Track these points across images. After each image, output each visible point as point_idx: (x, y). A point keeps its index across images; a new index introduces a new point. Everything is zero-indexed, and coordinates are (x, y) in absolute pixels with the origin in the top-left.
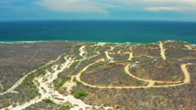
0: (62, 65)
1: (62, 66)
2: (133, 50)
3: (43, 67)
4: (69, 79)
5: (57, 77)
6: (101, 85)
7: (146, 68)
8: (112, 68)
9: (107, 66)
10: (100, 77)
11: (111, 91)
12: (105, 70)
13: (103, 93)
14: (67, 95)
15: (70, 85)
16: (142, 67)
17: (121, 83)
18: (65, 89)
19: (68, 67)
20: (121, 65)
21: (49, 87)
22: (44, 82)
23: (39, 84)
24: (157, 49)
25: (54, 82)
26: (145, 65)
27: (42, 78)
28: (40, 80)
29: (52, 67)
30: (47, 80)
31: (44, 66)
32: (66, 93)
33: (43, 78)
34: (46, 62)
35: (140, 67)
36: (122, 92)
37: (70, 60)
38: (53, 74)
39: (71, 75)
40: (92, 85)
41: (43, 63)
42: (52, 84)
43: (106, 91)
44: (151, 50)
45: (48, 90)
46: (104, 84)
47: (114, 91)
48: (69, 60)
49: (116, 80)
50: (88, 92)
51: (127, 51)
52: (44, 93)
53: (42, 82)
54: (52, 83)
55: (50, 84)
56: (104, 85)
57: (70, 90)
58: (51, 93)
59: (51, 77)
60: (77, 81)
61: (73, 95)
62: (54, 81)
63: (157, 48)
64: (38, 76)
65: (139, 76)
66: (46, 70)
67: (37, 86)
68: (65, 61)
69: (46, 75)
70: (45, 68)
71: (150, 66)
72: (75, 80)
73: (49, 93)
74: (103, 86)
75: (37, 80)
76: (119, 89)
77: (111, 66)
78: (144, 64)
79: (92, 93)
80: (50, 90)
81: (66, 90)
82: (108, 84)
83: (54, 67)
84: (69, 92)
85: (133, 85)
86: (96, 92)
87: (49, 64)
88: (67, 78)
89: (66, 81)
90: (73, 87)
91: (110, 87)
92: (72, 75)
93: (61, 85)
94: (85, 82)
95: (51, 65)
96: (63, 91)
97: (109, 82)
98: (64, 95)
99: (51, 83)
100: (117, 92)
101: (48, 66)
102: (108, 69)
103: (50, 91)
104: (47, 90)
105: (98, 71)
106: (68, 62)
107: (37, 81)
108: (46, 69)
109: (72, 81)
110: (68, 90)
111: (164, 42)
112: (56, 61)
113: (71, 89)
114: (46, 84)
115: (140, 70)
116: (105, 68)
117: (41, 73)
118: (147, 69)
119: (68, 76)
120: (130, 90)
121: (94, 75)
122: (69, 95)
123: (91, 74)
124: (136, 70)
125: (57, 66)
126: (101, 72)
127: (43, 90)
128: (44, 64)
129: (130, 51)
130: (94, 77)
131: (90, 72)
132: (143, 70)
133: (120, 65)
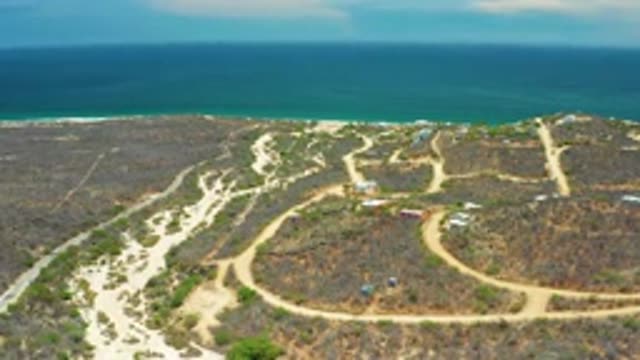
0: (187, 209)
1: (187, 216)
2: (444, 151)
3: (115, 220)
4: (209, 273)
5: (163, 264)
6: (334, 307)
7: (509, 233)
8: (375, 226)
9: (356, 220)
10: (330, 268)
11: (377, 334)
12: (348, 235)
13: (345, 343)
14: (198, 354)
15: (213, 304)
16: (493, 225)
17: (413, 299)
18: (192, 322)
19: (210, 220)
20: (410, 216)
21: (128, 312)
22: (112, 287)
23: (90, 297)
24: (533, 149)
25: (150, 290)
26: (503, 221)
27: (105, 269)
28: (96, 276)
29: (149, 222)
30: (123, 280)
31: (121, 216)
32: (193, 344)
33: (112, 268)
34: (129, 199)
35: (483, 225)
36: (420, 339)
37: (218, 192)
38: (149, 250)
39: (216, 258)
40: (298, 303)
41: (117, 203)
42: (142, 297)
43: (358, 334)
44: (512, 152)
45: (122, 324)
46: (345, 300)
47: (387, 337)
48: (214, 190)
49: (392, 285)
50: (281, 339)
51: (425, 155)
52: (107, 343)
53: (105, 287)
54: (144, 291)
55: (135, 300)
56: (345, 306)
57: (212, 330)
58: (134, 341)
59: (140, 263)
60: (239, 283)
61: (221, 353)
62: (151, 283)
63: (530, 144)
64: (91, 261)
65: (485, 267)
66: (126, 235)
67: (84, 306)
68: (199, 194)
69: (123, 257)
70: (123, 225)
71: (525, 222)
72: (231, 280)
73: (124, 341)
74: (346, 311)
75: (88, 278)
76: (410, 326)
77: (370, 220)
78: (499, 213)
79: (298, 345)
80: (132, 327)
81: (195, 329)
82: (363, 300)
83: (157, 222)
84: (207, 337)
85: (464, 307)
86: (316, 339)
87: (138, 207)
88: (203, 272)
89: (198, 283)
90: (225, 316)
91: (371, 316)
92: (223, 255)
93: (177, 304)
94: (272, 290)
95: (147, 213)
96: (182, 334)
97: (365, 293)
98: (184, 351)
99: (139, 292)
100: (404, 342)
101: (133, 216)
102: (361, 233)
103: (133, 333)
104: (117, 328)
105: (323, 240)
106: (209, 197)
107: (84, 284)
108: (124, 230)
109: (218, 283)
110: (202, 328)
111: (553, 122)
112: (164, 195)
113: (215, 323)
114: (120, 298)
115: (485, 239)
116: (350, 228)
117: (107, 246)
118: (512, 238)
119: (204, 263)
120: (451, 333)
121: (304, 257)
122: (206, 353)
123: (294, 253)
124: (471, 240)
125: (168, 216)
126: (334, 245)
127: (104, 327)
128: (121, 209)
129: (435, 156)
130: (307, 265)
131: (292, 245)
132: (500, 240)
133: (403, 214)
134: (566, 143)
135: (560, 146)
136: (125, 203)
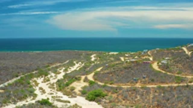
0: (70, 67)
1: (70, 69)
2: (152, 55)
3: (47, 69)
4: (78, 79)
5: (62, 78)
6: (124, 84)
7: (183, 63)
8: (135, 66)
9: (128, 64)
10: (121, 76)
11: (141, 90)
12: (125, 68)
13: (130, 93)
14: (75, 97)
15: (80, 85)
17: (153, 80)
18: (73, 89)
19: (78, 69)
20: (147, 63)
21: (50, 87)
22: (45, 82)
23: (37, 84)
24: (182, 52)
27: (43, 79)
28: (40, 80)
29: (58, 70)
30: (48, 80)
31: (49, 68)
32: (73, 94)
33: (45, 78)
35: (173, 62)
36: (158, 91)
37: (80, 64)
38: (58, 75)
39: (81, 75)
40: (111, 84)
41: (47, 65)
43: (134, 90)
44: (175, 53)
45: (48, 90)
46: (128, 82)
47: (145, 91)
49: (144, 78)
50: (106, 92)
52: (42, 94)
53: (42, 82)
54: (56, 83)
55: (53, 85)
56: (129, 84)
57: (80, 91)
58: (52, 94)
59: (54, 77)
60: (89, 80)
61: (84, 97)
62: (58, 81)
63: (180, 51)
64: (39, 76)
65: (176, 72)
66: (50, 72)
67: (35, 86)
68: (74, 65)
69: (49, 76)
72: (86, 80)
73: (48, 94)
75: (36, 80)
76: (153, 88)
77: (133, 65)
79: (112, 93)
80: (51, 91)
81: (74, 91)
82: (135, 82)
83: (60, 70)
84: (78, 93)
85: (172, 82)
86: (118, 92)
87: (54, 66)
88: (76, 79)
89: (74, 81)
90: (84, 88)
91: (138, 85)
92: (83, 75)
93: (67, 85)
94: (101, 82)
95: (57, 67)
96: (69, 92)
97: (135, 80)
98: (70, 96)
99: (54, 83)
100: (152, 92)
101: (53, 68)
102: (130, 68)
103: (51, 92)
104: (46, 91)
105: (117, 69)
106: (77, 65)
108: (49, 71)
109: (82, 81)
110: (77, 91)
111: (186, 46)
112: (63, 64)
113: (80, 89)
114: (47, 84)
115: (174, 66)
116: (126, 66)
117: (43, 73)
118: (184, 64)
119: (77, 76)
120: (169, 89)
121: (112, 74)
122: (78, 97)
123: (108, 73)
124: (169, 66)
125: (64, 68)
126: (121, 71)
127: (41, 91)
128: (49, 66)
129: (149, 56)
130: (112, 76)
131: (106, 72)
132: (180, 66)
133: (144, 63)
134: (192, 51)
135: (190, 51)
136: (50, 65)
